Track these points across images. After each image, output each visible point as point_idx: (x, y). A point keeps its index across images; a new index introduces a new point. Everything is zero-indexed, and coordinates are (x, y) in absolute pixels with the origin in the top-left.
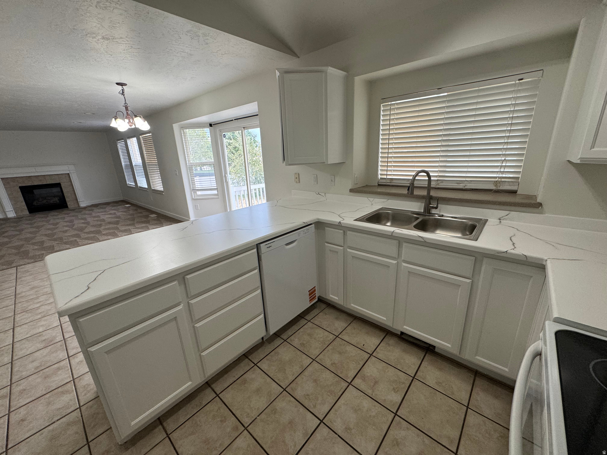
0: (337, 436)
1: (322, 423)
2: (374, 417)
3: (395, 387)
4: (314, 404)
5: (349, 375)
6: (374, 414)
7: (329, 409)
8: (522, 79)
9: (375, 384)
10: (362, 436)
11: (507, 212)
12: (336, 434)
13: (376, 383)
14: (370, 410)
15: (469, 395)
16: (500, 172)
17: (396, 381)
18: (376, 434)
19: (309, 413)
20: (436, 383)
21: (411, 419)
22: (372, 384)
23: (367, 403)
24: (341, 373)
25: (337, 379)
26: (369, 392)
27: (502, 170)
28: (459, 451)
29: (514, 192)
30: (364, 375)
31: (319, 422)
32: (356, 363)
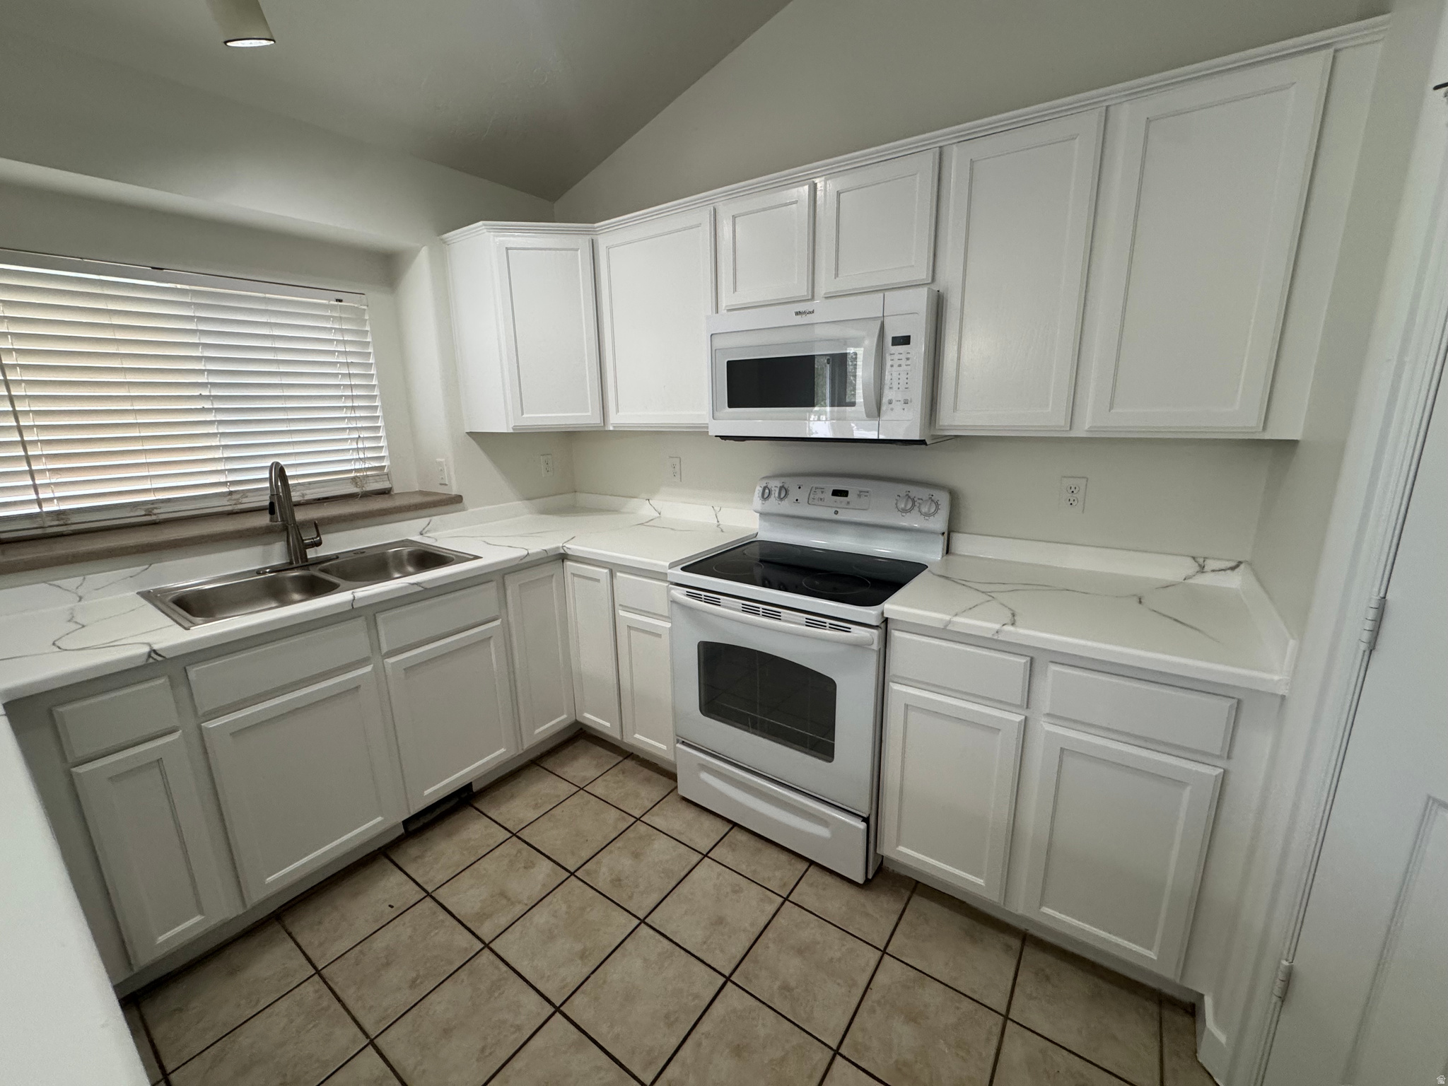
0: (592, 976)
1: (561, 1008)
2: (569, 907)
3: (523, 865)
4: (512, 1029)
5: (464, 945)
6: (564, 908)
7: (533, 992)
8: (340, 301)
9: (506, 897)
10: (599, 930)
11: (427, 520)
12: (588, 978)
13: (503, 894)
14: (556, 912)
15: (566, 782)
16: (360, 459)
17: (510, 861)
18: (599, 910)
19: (531, 1042)
20: (534, 809)
21: (586, 854)
22: (504, 902)
23: (541, 917)
24: (450, 962)
25: (462, 974)
26: (519, 910)
27: (362, 456)
28: (635, 816)
29: (385, 492)
30: (478, 914)
31: (558, 1014)
32: (436, 928)
